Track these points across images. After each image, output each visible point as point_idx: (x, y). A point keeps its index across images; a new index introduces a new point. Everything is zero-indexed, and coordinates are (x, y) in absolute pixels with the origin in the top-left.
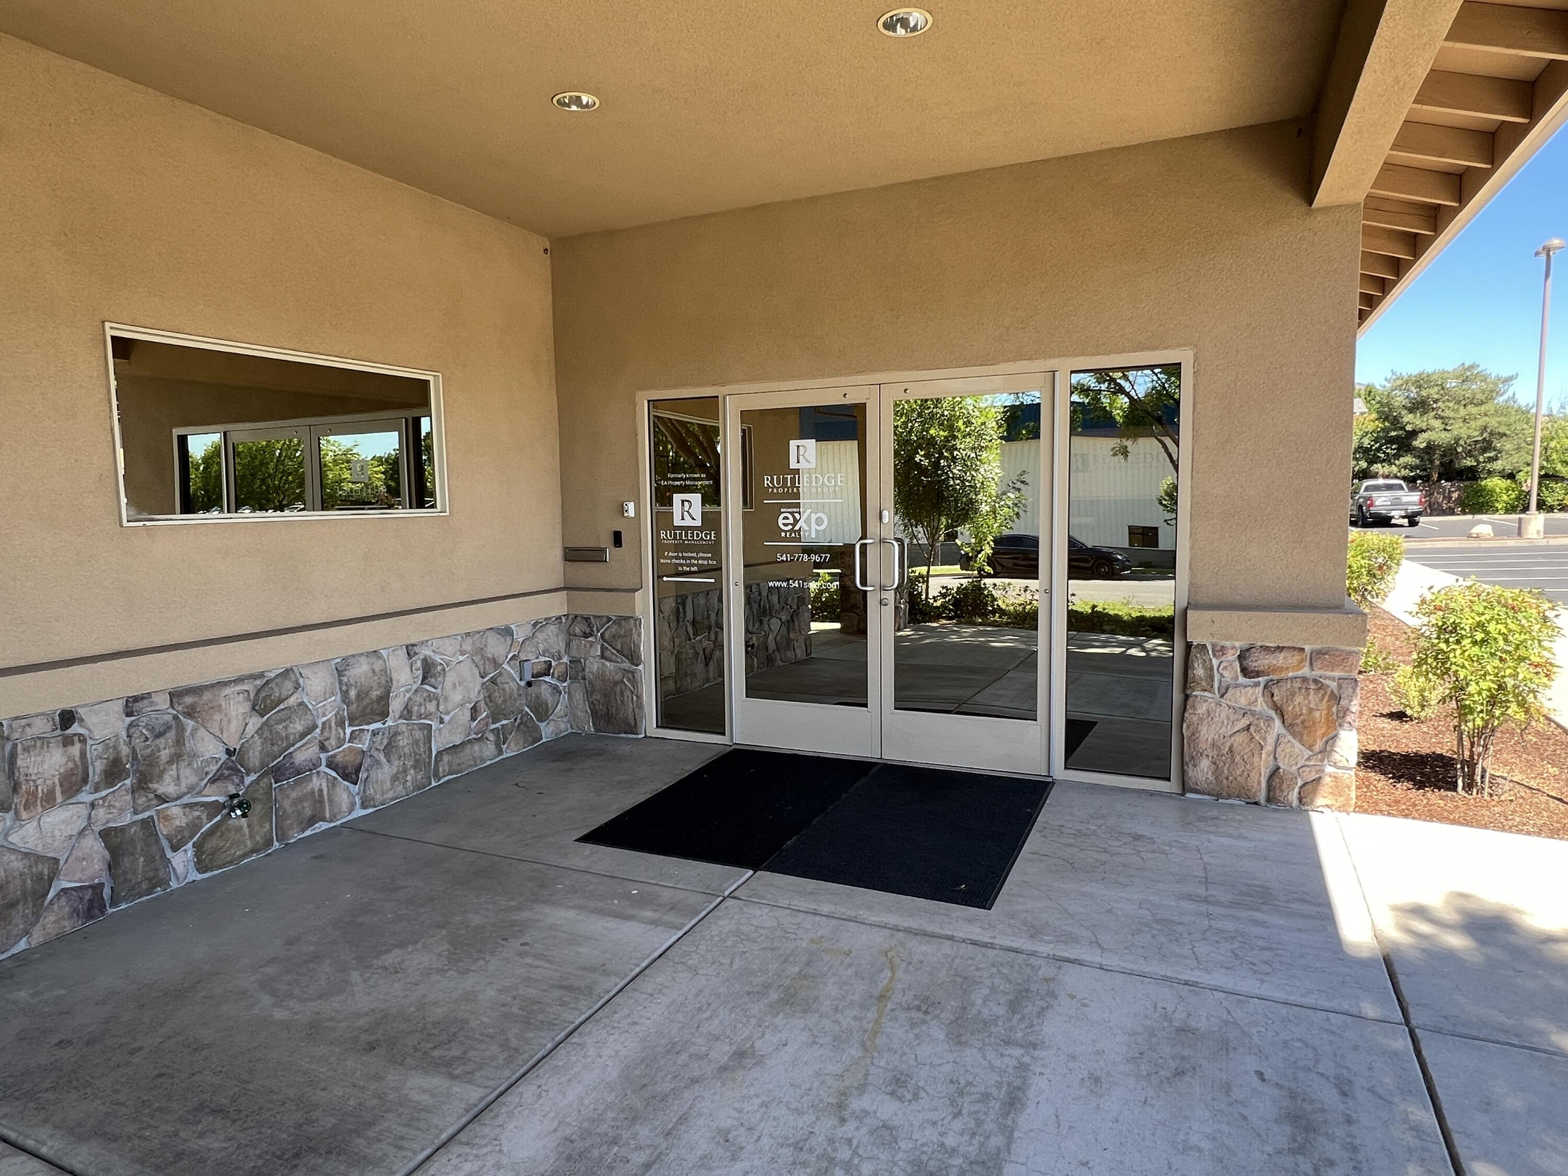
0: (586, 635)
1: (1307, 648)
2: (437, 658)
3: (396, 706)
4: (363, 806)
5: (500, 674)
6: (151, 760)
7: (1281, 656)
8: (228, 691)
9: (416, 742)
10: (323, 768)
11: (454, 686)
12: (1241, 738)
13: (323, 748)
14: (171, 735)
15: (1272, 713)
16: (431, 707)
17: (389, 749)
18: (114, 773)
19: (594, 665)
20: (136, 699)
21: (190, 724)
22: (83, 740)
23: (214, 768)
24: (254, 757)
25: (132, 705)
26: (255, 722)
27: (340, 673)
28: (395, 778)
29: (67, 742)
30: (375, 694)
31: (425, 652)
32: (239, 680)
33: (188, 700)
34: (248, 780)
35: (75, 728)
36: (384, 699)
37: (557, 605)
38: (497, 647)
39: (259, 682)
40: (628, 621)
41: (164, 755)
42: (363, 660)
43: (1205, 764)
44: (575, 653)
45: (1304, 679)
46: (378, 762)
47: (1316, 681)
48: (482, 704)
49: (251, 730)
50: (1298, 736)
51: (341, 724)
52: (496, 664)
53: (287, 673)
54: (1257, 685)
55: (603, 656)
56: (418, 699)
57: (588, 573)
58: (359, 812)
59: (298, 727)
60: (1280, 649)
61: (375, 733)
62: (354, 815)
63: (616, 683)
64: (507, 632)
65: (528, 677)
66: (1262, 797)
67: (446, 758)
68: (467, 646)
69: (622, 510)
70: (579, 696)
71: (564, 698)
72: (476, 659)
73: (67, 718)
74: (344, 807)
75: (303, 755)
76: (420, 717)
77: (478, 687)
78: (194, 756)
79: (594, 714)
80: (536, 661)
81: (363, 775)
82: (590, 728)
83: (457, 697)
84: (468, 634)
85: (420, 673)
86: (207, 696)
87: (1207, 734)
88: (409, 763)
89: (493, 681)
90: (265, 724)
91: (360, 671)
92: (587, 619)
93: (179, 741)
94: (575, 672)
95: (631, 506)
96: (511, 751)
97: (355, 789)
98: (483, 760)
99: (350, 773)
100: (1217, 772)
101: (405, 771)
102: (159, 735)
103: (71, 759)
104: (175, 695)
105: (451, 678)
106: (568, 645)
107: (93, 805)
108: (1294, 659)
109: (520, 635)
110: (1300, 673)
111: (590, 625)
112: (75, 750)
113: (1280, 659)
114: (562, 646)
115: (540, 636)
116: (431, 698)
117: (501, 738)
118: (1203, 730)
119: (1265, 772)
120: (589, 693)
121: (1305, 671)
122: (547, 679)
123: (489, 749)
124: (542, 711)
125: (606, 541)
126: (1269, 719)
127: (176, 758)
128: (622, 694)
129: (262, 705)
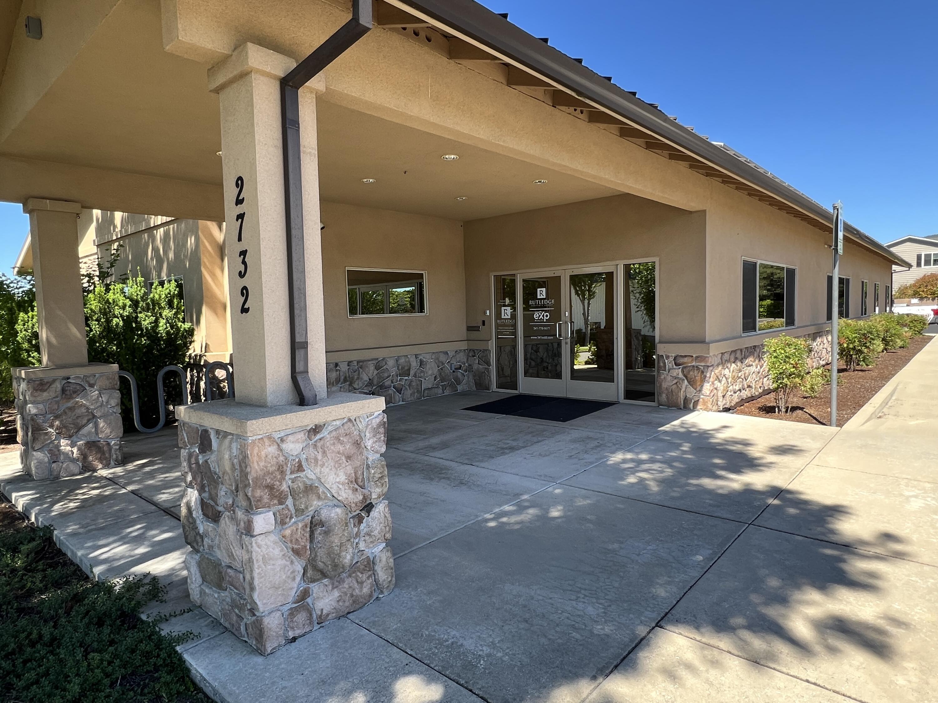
0: (473, 356)
1: (694, 356)
2: (424, 360)
3: (412, 373)
4: (403, 401)
5: (444, 367)
6: (353, 378)
7: (686, 359)
8: (370, 362)
9: (417, 385)
10: (392, 388)
11: (429, 369)
12: (675, 386)
13: (392, 382)
14: (357, 372)
15: (684, 378)
16: (422, 374)
17: (410, 385)
18: (345, 380)
19: (475, 367)
20: (350, 362)
21: (361, 370)
22: (339, 371)
23: (366, 383)
24: (375, 382)
25: (349, 363)
26: (376, 372)
27: (397, 361)
28: (411, 395)
29: (337, 371)
30: (406, 368)
31: (420, 357)
32: (372, 360)
33: (361, 364)
34: (374, 388)
35: (338, 368)
36: (409, 370)
37: (464, 346)
38: (443, 358)
39: (377, 361)
40: (486, 351)
41: (356, 377)
42: (403, 357)
43: (664, 396)
44: (470, 363)
45: (693, 366)
46: (406, 389)
47: (697, 367)
48: (438, 376)
49: (375, 374)
50: (692, 385)
51: (397, 376)
52: (443, 364)
53: (384, 359)
54: (680, 368)
55: (479, 364)
56: (419, 371)
57: (474, 335)
58: (401, 403)
59: (386, 375)
60: (686, 356)
61: (406, 380)
62: (400, 403)
63: (482, 373)
64: (446, 353)
65: (453, 369)
66: (682, 407)
67: (426, 391)
68: (433, 357)
69: (485, 313)
70: (471, 377)
71: (466, 378)
72: (437, 361)
73: (337, 365)
74: (397, 400)
75: (387, 383)
76: (419, 377)
77: (437, 370)
78: (362, 379)
79: (476, 384)
80: (456, 364)
81: (402, 392)
82: (474, 388)
83: (430, 372)
84: (434, 353)
85: (419, 364)
86: (365, 363)
87: (665, 385)
88: (416, 391)
89: (442, 369)
90: (378, 373)
91: (402, 361)
92: (474, 351)
93: (359, 374)
94: (470, 369)
95: (488, 311)
96: (447, 392)
97: (400, 396)
98: (437, 394)
99: (399, 391)
100: (668, 398)
101: (414, 393)
102: (355, 372)
103: (337, 375)
104: (358, 362)
105: (428, 366)
106: (467, 360)
107: (341, 387)
108: (690, 359)
109: (451, 354)
110: (692, 364)
111: (475, 353)
112: (338, 373)
113: (685, 360)
114: (465, 360)
115: (458, 356)
116: (422, 371)
117: (444, 388)
118: (663, 384)
119: (682, 398)
120: (474, 376)
121: (694, 364)
122: (460, 371)
123: (440, 391)
124: (459, 382)
125: (480, 324)
126: (684, 380)
127: (358, 378)
128: (484, 376)
129: (377, 367)
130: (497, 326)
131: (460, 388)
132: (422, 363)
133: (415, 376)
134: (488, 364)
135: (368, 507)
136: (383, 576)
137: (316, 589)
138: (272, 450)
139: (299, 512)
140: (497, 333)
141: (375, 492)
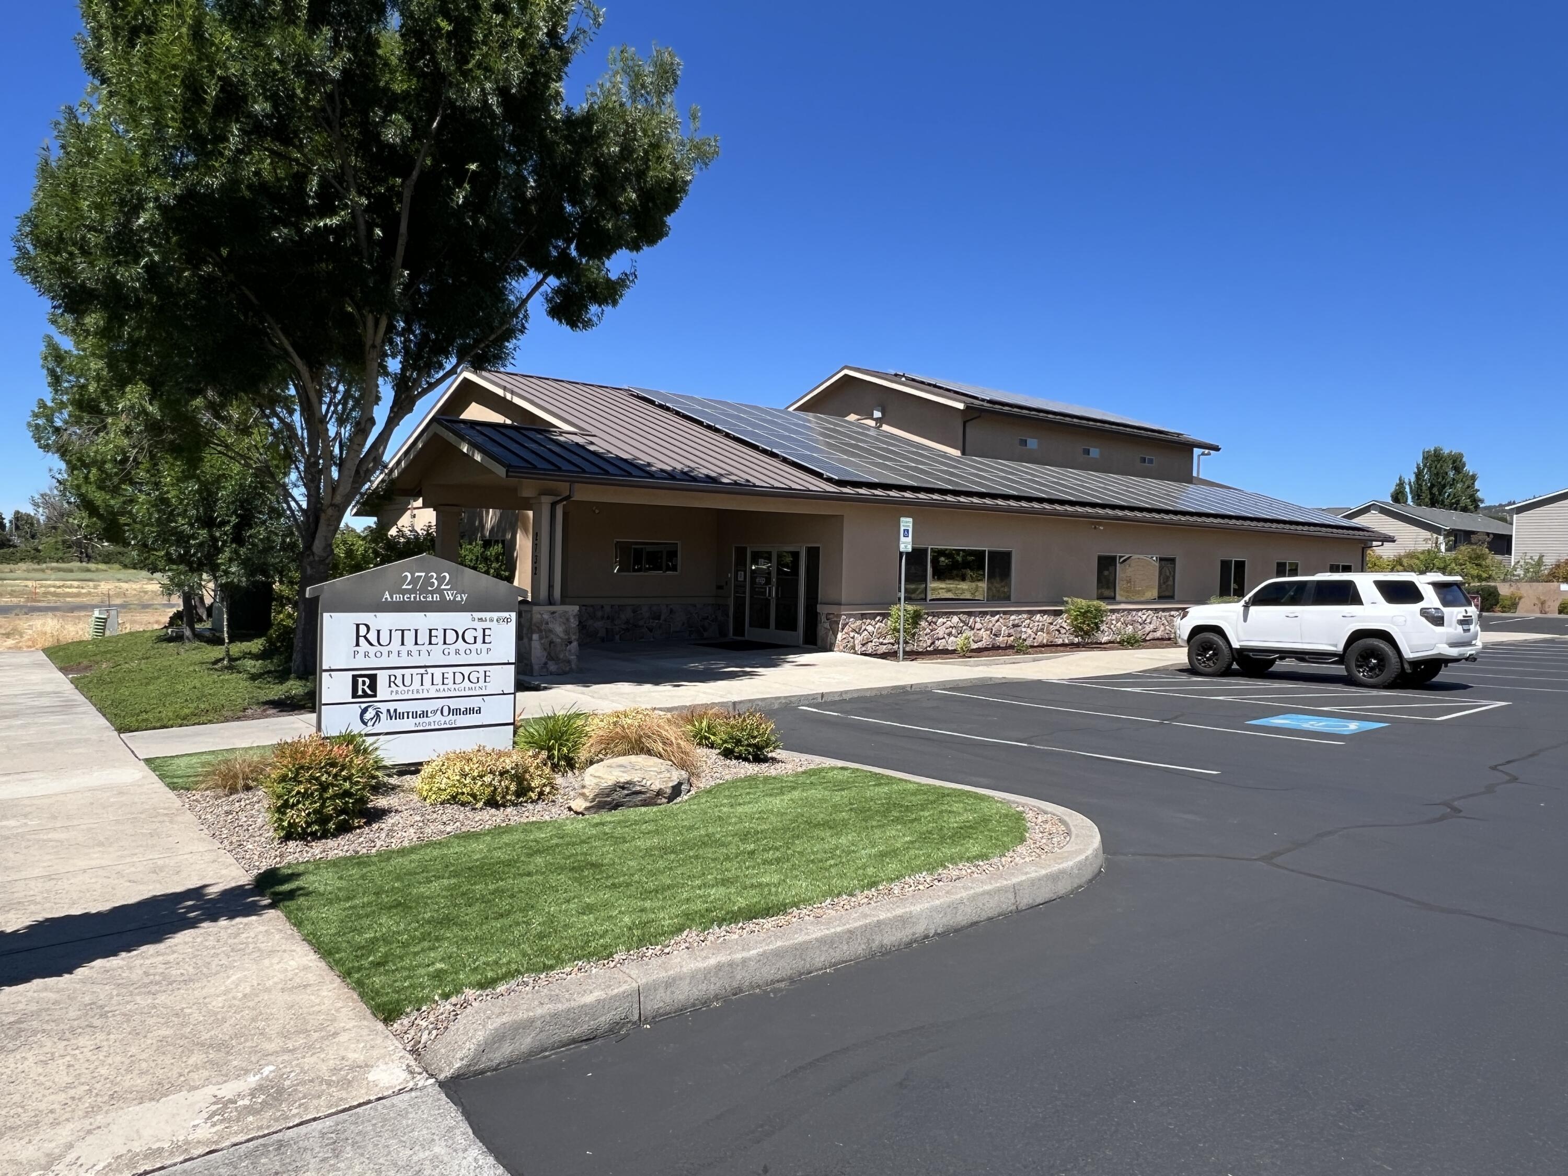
0: (715, 609)
2: (674, 610)
6: (614, 617)
8: (628, 608)
9: (667, 628)
10: (645, 628)
11: (678, 615)
12: (825, 634)
14: (618, 613)
16: (671, 620)
17: (660, 627)
19: (720, 618)
20: (613, 606)
21: (621, 612)
23: (624, 620)
27: (650, 608)
28: (661, 634)
30: (658, 614)
31: (671, 607)
32: (630, 606)
33: (622, 607)
36: (660, 615)
37: (710, 600)
38: (691, 609)
39: (633, 607)
40: (727, 606)
41: (617, 616)
42: (656, 606)
44: (713, 615)
46: (657, 629)
47: (835, 622)
48: (686, 623)
49: (631, 617)
50: (833, 634)
51: (649, 619)
52: (691, 614)
53: (639, 606)
54: (828, 622)
55: (722, 615)
56: (668, 616)
57: (720, 592)
61: (657, 623)
63: (724, 623)
64: (695, 605)
65: (701, 618)
68: (682, 608)
69: (728, 575)
70: (717, 625)
72: (685, 611)
76: (668, 620)
77: (685, 618)
78: (621, 618)
79: (720, 632)
81: (653, 632)
82: (718, 635)
83: (678, 618)
84: (684, 604)
85: (669, 612)
86: (625, 607)
88: (665, 632)
89: (690, 618)
90: (634, 616)
91: (654, 608)
92: (715, 605)
94: (716, 620)
95: (730, 574)
98: (684, 637)
99: (651, 630)
101: (663, 634)
102: (616, 613)
109: (699, 606)
111: (720, 607)
114: (711, 611)
115: (706, 608)
116: (671, 616)
117: (691, 633)
121: (835, 619)
122: (707, 621)
123: (687, 635)
125: (724, 584)
126: (830, 630)
127: (619, 617)
128: (725, 626)
129: (634, 611)
130: (736, 586)
131: (705, 634)
132: (671, 611)
133: (665, 620)
134: (728, 616)
135: (570, 643)
136: (573, 666)
137: (550, 663)
138: (539, 616)
139: (547, 637)
140: (736, 592)
141: (573, 637)
